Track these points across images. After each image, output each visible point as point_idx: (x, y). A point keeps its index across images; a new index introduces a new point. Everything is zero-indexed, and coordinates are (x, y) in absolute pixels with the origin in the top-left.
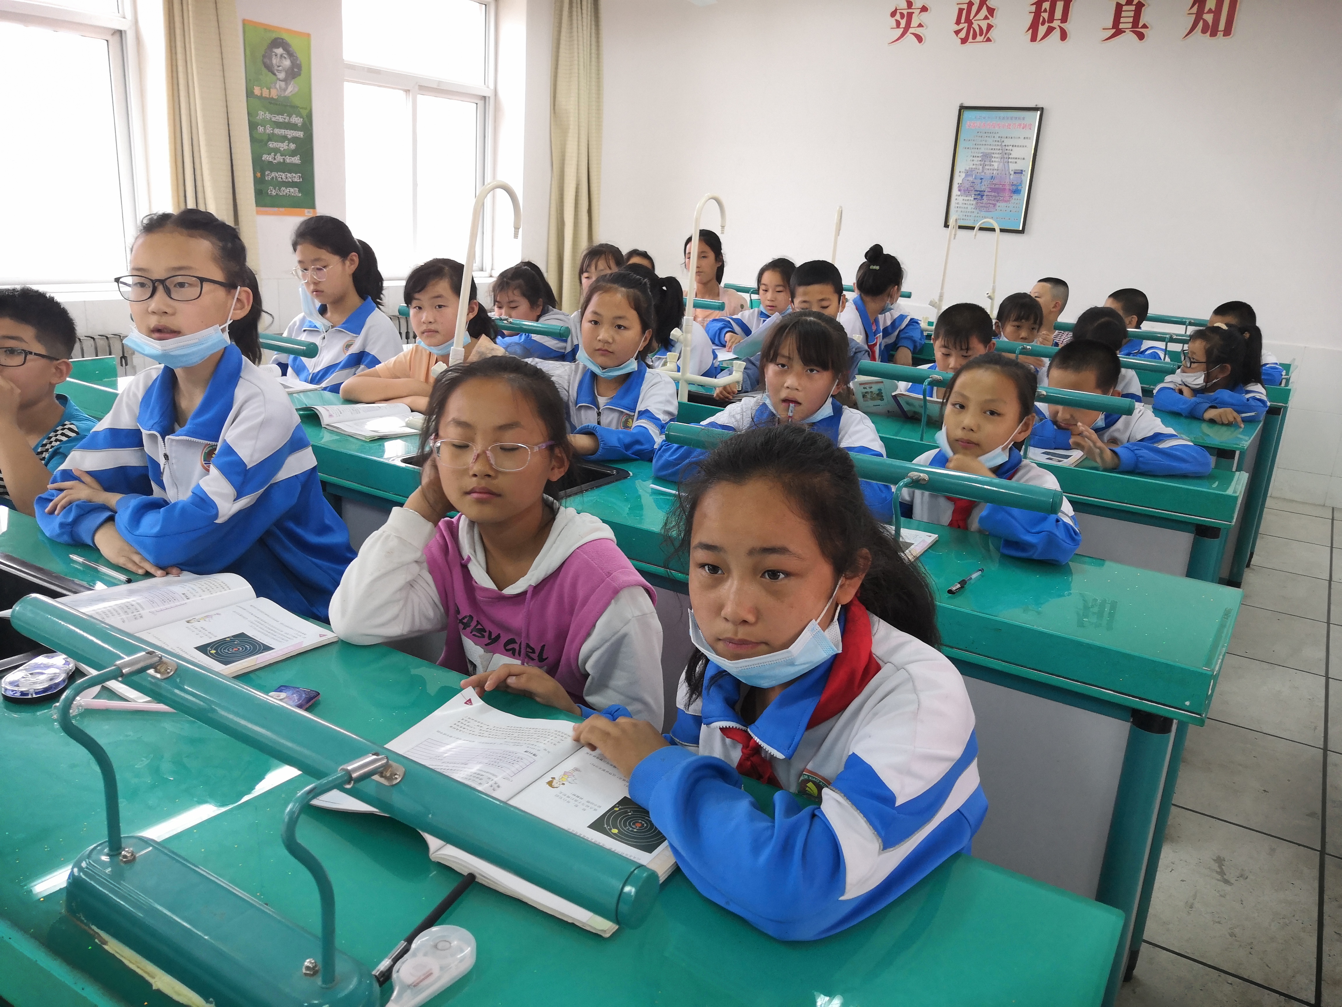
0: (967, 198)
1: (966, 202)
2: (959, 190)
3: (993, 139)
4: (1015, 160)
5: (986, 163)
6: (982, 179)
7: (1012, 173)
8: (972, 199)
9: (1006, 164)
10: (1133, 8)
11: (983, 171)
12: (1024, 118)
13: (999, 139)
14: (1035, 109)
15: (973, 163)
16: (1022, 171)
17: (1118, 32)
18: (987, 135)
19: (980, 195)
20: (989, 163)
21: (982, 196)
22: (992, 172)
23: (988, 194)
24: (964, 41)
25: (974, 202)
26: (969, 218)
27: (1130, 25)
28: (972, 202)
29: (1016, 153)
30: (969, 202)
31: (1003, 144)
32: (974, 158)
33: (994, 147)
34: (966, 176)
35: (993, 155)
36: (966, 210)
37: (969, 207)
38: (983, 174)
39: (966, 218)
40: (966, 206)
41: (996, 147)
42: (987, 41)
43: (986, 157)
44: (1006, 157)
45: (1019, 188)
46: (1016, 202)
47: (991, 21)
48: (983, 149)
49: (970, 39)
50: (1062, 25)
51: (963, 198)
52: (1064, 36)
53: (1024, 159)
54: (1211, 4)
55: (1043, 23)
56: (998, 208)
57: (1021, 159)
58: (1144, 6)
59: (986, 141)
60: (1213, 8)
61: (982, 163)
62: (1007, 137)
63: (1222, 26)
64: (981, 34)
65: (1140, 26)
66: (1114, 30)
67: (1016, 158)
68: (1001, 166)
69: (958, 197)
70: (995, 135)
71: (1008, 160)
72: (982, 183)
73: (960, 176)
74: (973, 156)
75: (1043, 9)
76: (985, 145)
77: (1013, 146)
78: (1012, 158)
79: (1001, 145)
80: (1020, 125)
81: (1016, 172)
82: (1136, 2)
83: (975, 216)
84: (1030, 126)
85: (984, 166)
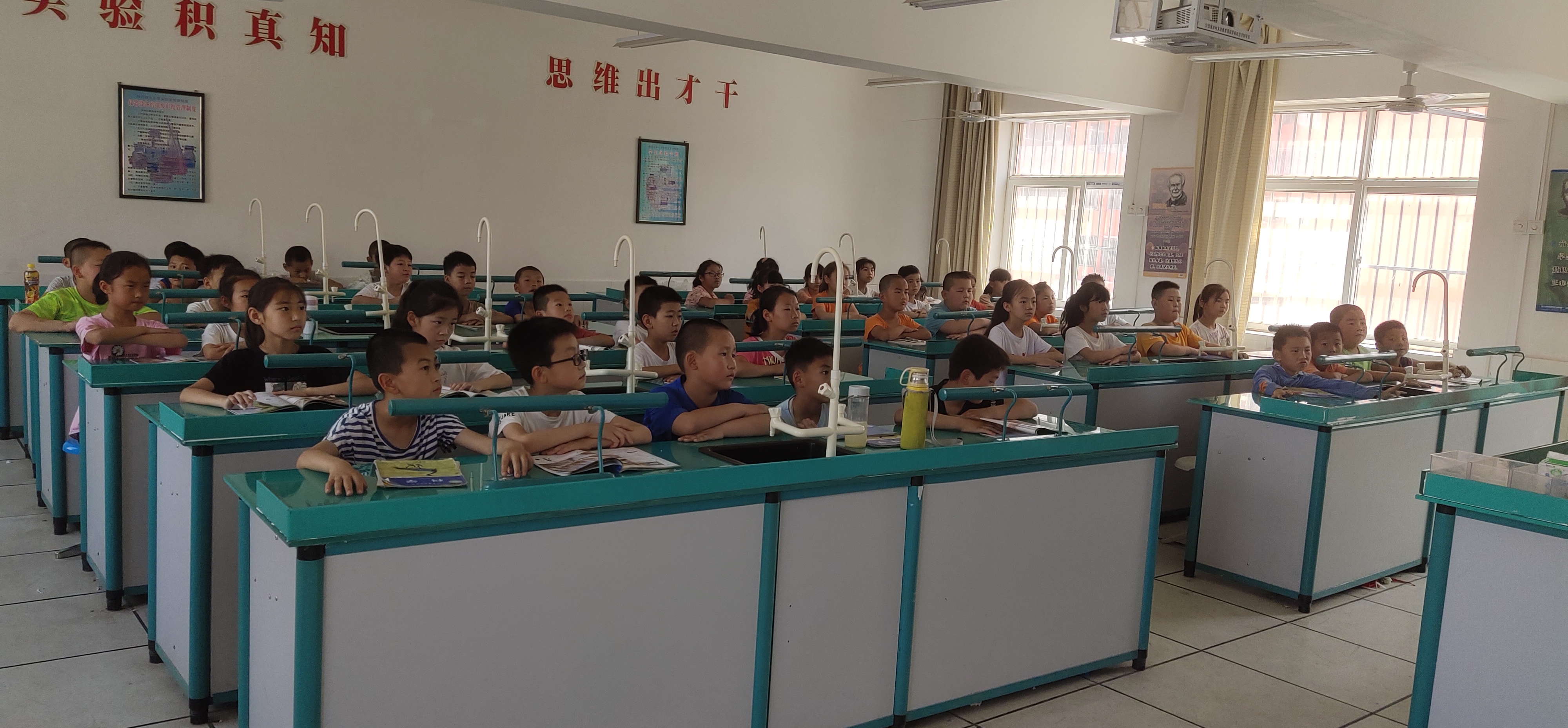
0: (141, 170)
1: (140, 174)
2: (131, 163)
3: (158, 117)
4: (185, 138)
5: (156, 139)
6: (153, 153)
7: (183, 148)
8: (146, 171)
9: (176, 140)
10: (267, 23)
11: (153, 146)
12: (187, 101)
13: (165, 118)
14: (196, 94)
15: (142, 138)
16: (193, 147)
17: (258, 40)
18: (151, 113)
19: (153, 168)
20: (158, 139)
21: (156, 169)
22: (163, 147)
23: (162, 166)
24: (113, 25)
25: (149, 174)
26: (145, 188)
27: (267, 36)
28: (146, 174)
29: (184, 131)
30: (143, 174)
31: (170, 123)
32: (143, 134)
33: (161, 125)
34: (137, 149)
35: (162, 132)
36: (141, 181)
37: (144, 179)
38: (154, 148)
39: (143, 188)
40: (141, 178)
41: (164, 125)
42: (136, 28)
43: (155, 134)
44: (174, 133)
45: (193, 162)
46: (192, 174)
47: (138, 11)
48: (150, 126)
49: (119, 24)
50: (208, 26)
51: (136, 170)
52: (211, 35)
53: (193, 137)
54: (326, 31)
55: (191, 22)
56: (174, 180)
57: (190, 137)
58: (275, 22)
59: (152, 119)
60: (328, 34)
61: (151, 138)
62: (173, 117)
63: (337, 49)
64: (130, 21)
65: (275, 38)
66: (255, 38)
67: (185, 136)
68: (171, 142)
69: (129, 169)
70: (159, 114)
71: (176, 137)
72: (153, 156)
73: (129, 149)
74: (141, 132)
75: (188, 10)
76: (152, 122)
77: (180, 125)
78: (180, 136)
79: (168, 123)
80: (184, 107)
81: (187, 148)
82: (268, 18)
83: (152, 187)
84: (195, 109)
85: (153, 141)
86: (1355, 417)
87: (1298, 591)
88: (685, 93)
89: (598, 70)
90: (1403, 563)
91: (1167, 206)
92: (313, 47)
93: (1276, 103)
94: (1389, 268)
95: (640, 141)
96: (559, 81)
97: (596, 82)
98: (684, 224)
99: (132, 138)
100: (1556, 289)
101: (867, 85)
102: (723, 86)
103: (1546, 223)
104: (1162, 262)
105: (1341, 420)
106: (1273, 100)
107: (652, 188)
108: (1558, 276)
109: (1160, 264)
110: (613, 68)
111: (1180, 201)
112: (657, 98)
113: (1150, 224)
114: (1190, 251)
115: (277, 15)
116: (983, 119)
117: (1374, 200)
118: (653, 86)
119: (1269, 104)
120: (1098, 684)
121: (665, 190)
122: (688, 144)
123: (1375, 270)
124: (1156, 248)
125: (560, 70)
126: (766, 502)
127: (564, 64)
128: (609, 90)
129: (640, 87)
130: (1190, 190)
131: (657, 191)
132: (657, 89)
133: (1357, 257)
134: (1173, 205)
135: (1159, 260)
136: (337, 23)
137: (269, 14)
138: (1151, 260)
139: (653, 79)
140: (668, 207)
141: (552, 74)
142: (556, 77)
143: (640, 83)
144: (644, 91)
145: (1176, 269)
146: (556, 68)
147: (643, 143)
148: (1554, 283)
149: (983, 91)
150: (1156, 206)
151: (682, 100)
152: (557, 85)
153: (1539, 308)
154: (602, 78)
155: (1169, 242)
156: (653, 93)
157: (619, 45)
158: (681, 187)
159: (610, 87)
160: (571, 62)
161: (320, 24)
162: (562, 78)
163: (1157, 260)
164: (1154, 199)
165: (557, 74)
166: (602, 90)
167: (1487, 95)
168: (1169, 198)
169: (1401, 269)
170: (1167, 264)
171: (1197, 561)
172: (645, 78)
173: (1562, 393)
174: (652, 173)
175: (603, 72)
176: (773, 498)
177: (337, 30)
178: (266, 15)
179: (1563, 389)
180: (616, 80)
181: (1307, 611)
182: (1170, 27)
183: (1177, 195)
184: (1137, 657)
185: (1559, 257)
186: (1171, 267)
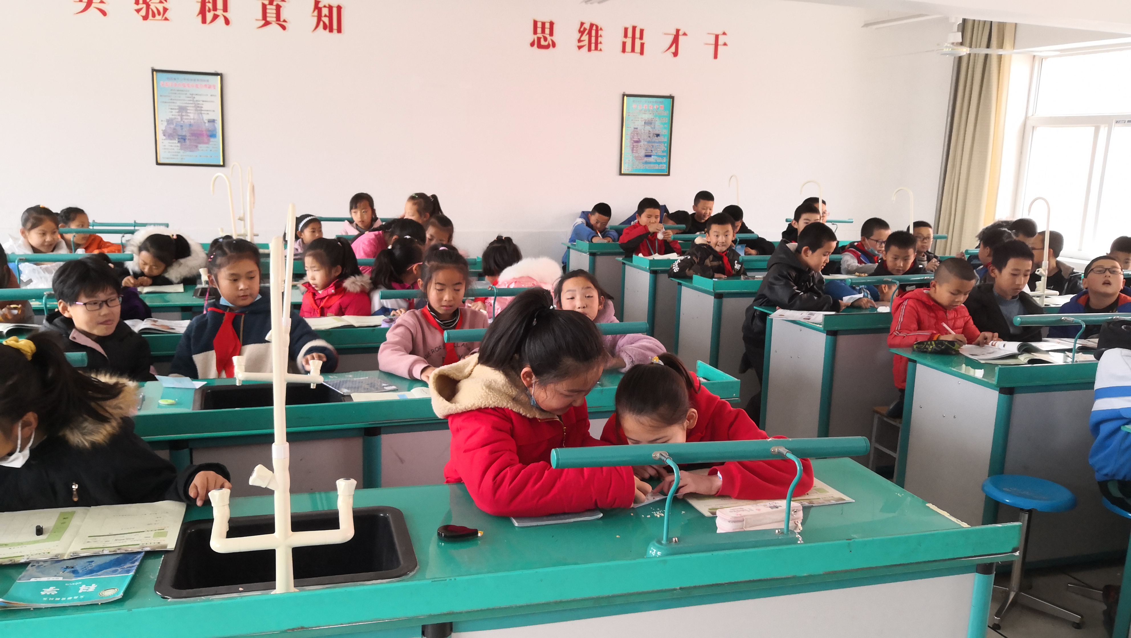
0: (172, 141)
1: (171, 145)
2: (164, 135)
3: (185, 95)
4: (207, 112)
6: (182, 126)
7: (206, 121)
8: (176, 141)
9: (200, 115)
10: (274, 7)
12: (208, 81)
13: (191, 96)
14: (216, 74)
15: (172, 114)
16: (214, 120)
17: (267, 23)
18: (179, 92)
19: (182, 139)
20: (185, 114)
21: (185, 140)
22: (189, 121)
23: (189, 138)
24: (145, 18)
25: (179, 145)
26: (177, 157)
27: (275, 19)
28: (177, 145)
29: (206, 106)
30: (174, 144)
31: (195, 100)
33: (188, 102)
34: (168, 124)
35: (188, 108)
36: (173, 150)
37: (176, 148)
38: (182, 122)
39: (175, 157)
40: (172, 148)
41: (190, 102)
42: (164, 20)
43: (182, 109)
44: (198, 109)
45: (214, 133)
46: (214, 144)
47: (165, 5)
48: (179, 103)
49: (150, 17)
50: (225, 14)
51: (168, 141)
52: (227, 22)
53: (214, 111)
54: (325, 11)
55: (209, 11)
56: (199, 149)
57: (211, 111)
58: (281, 7)
59: (181, 97)
60: (327, 14)
61: (180, 114)
62: (197, 95)
63: (335, 26)
64: (159, 14)
65: (282, 20)
66: (264, 22)
67: (207, 111)
68: (196, 117)
69: (164, 141)
70: (185, 92)
71: (201, 112)
72: (182, 129)
73: (162, 124)
74: (171, 109)
75: (207, 1)
76: (179, 100)
77: (202, 101)
78: (204, 111)
79: (193, 101)
80: (206, 85)
81: (209, 121)
83: (181, 156)
84: (214, 87)
85: (182, 116)
88: (671, 46)
89: (582, 29)
95: (623, 96)
96: (543, 43)
97: (580, 41)
98: (669, 175)
99: (164, 115)
101: (863, 27)
102: (713, 37)
107: (635, 141)
110: (597, 27)
112: (642, 53)
115: (283, 0)
118: (638, 42)
121: (649, 142)
122: (674, 97)
125: (543, 31)
127: (547, 25)
128: (593, 48)
129: (624, 44)
131: (641, 143)
132: (642, 45)
136: (334, 4)
139: (638, 35)
140: (651, 159)
141: (536, 36)
142: (539, 39)
143: (625, 40)
144: (629, 47)
146: (539, 30)
147: (627, 98)
151: (669, 54)
152: (540, 46)
154: (585, 37)
156: (638, 49)
159: (593, 46)
160: (554, 24)
161: (320, 5)
162: (545, 39)
165: (540, 35)
172: (630, 34)
174: (636, 126)
175: (586, 32)
177: (335, 10)
180: (599, 38)
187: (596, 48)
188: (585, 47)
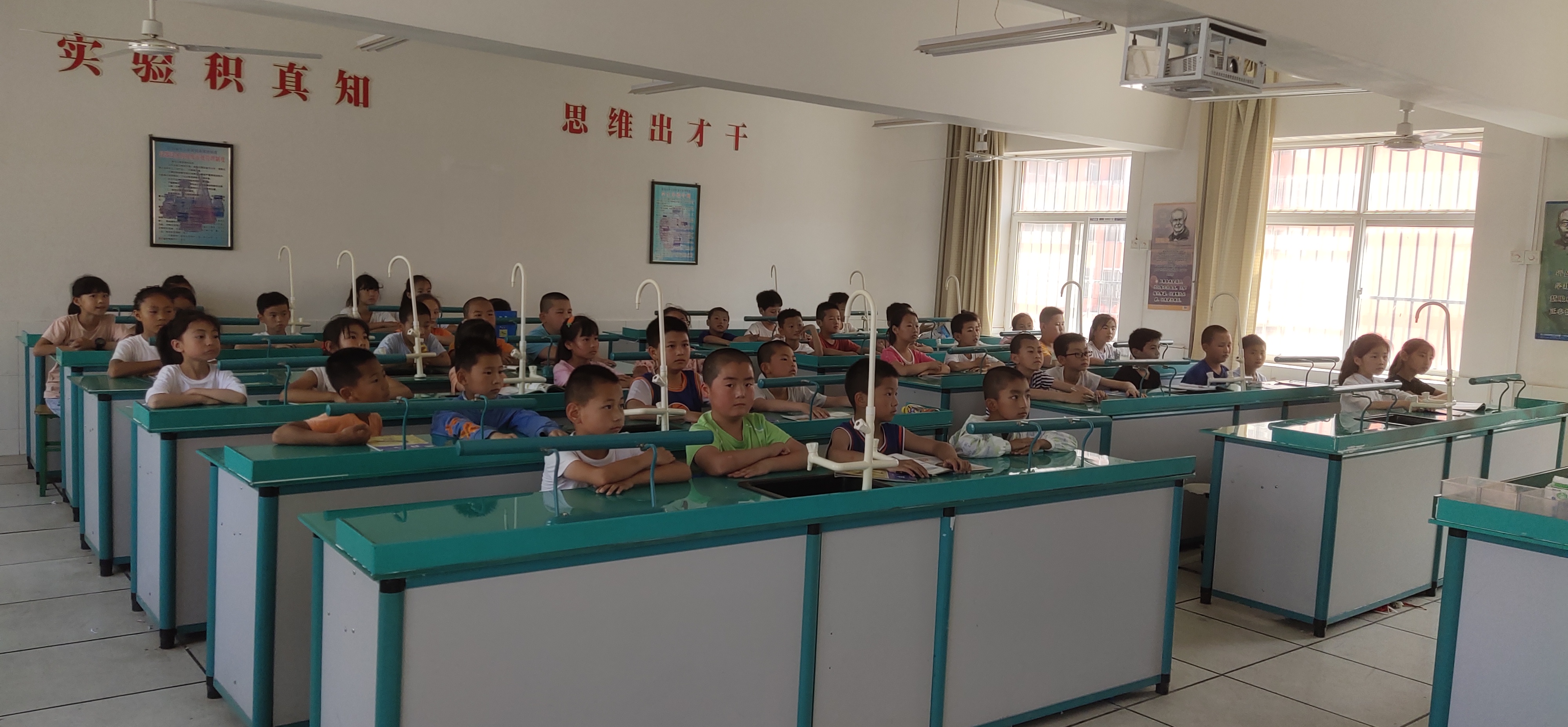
0: (171, 220)
1: (169, 223)
2: (162, 213)
3: (189, 168)
4: (214, 188)
5: (185, 189)
6: (183, 203)
7: (212, 198)
8: (176, 220)
9: (205, 191)
10: (294, 75)
11: (183, 196)
12: (216, 152)
13: (195, 169)
14: (225, 145)
15: (172, 188)
16: (222, 196)
17: (285, 92)
18: (182, 164)
19: (183, 217)
20: (188, 189)
21: (186, 218)
22: (192, 196)
23: (192, 216)
24: (145, 79)
25: (179, 223)
26: (176, 237)
27: (294, 88)
28: (176, 223)
29: (213, 181)
30: (173, 223)
31: (200, 173)
32: (173, 185)
33: (191, 175)
34: (167, 200)
35: (192, 182)
36: (171, 230)
37: (174, 228)
38: (184, 198)
39: (173, 237)
40: (170, 227)
41: (193, 175)
42: (168, 82)
43: (185, 184)
44: (204, 184)
45: (222, 211)
46: (220, 223)
47: (170, 66)
48: (181, 177)
49: (151, 79)
50: (237, 79)
51: (166, 219)
52: (240, 88)
53: (222, 186)
54: (351, 83)
55: (220, 75)
56: (203, 229)
57: (219, 186)
58: (302, 75)
59: (182, 170)
60: (353, 86)
61: (181, 188)
62: (202, 167)
63: (361, 100)
64: (161, 75)
65: (302, 89)
66: (282, 90)
67: (214, 186)
68: (201, 192)
69: (160, 219)
70: (189, 164)
71: (206, 187)
72: (183, 206)
73: (159, 200)
74: (171, 183)
75: (218, 64)
76: (182, 173)
77: (209, 175)
78: (210, 186)
79: (198, 174)
80: (213, 158)
81: (216, 198)
82: (295, 71)
83: (181, 236)
84: (224, 160)
85: (183, 191)
86: (1363, 446)
87: (1313, 616)
88: (696, 136)
89: (613, 115)
90: (1413, 588)
91: (1170, 241)
92: (339, 96)
93: (1275, 139)
94: (1389, 299)
95: (653, 183)
96: (575, 127)
97: (611, 127)
98: (696, 264)
99: (162, 189)
100: (1555, 318)
101: (873, 126)
102: (734, 128)
103: (1542, 253)
104: (1166, 295)
105: (1351, 449)
106: (1272, 136)
107: (665, 230)
108: (1556, 305)
109: (1164, 297)
110: (627, 113)
111: (1183, 235)
112: (669, 142)
113: (1153, 258)
114: (1193, 284)
115: (304, 68)
116: (990, 158)
117: (1373, 233)
118: (665, 130)
119: (1268, 141)
120: (1124, 708)
121: (677, 230)
122: (700, 186)
123: (1376, 301)
124: (1159, 281)
125: (575, 116)
126: (808, 533)
127: (579, 110)
128: (623, 134)
129: (653, 131)
130: (1192, 225)
131: (670, 232)
132: (670, 133)
133: (1358, 289)
134: (1175, 240)
135: (1163, 293)
136: (361, 75)
137: (296, 67)
138: (1155, 294)
139: (665, 124)
140: (681, 248)
141: (568, 121)
142: (571, 123)
143: (653, 128)
144: (657, 136)
145: (1180, 301)
146: (572, 115)
147: (656, 186)
148: (1553, 311)
149: (988, 131)
150: (1159, 240)
151: (694, 144)
152: (573, 131)
153: (1538, 336)
154: (616, 124)
155: (1172, 275)
156: (665, 137)
157: (634, 91)
158: (693, 228)
159: (623, 132)
160: (586, 108)
161: (346, 76)
162: (578, 124)
163: (1161, 293)
164: (1157, 233)
165: (572, 120)
166: (616, 134)
167: (1482, 129)
168: (1172, 232)
169: (1402, 299)
170: (1171, 297)
171: (1214, 588)
172: (658, 123)
173: (1564, 420)
174: (665, 215)
175: (617, 118)
176: (815, 529)
177: (361, 82)
178: (293, 68)
179: (1564, 415)
180: (629, 125)
181: (1323, 636)
182: (1176, 74)
183: (1180, 230)
184: (1160, 682)
185: (1556, 286)
186: (1175, 300)
187: (626, 136)
188: (615, 134)
